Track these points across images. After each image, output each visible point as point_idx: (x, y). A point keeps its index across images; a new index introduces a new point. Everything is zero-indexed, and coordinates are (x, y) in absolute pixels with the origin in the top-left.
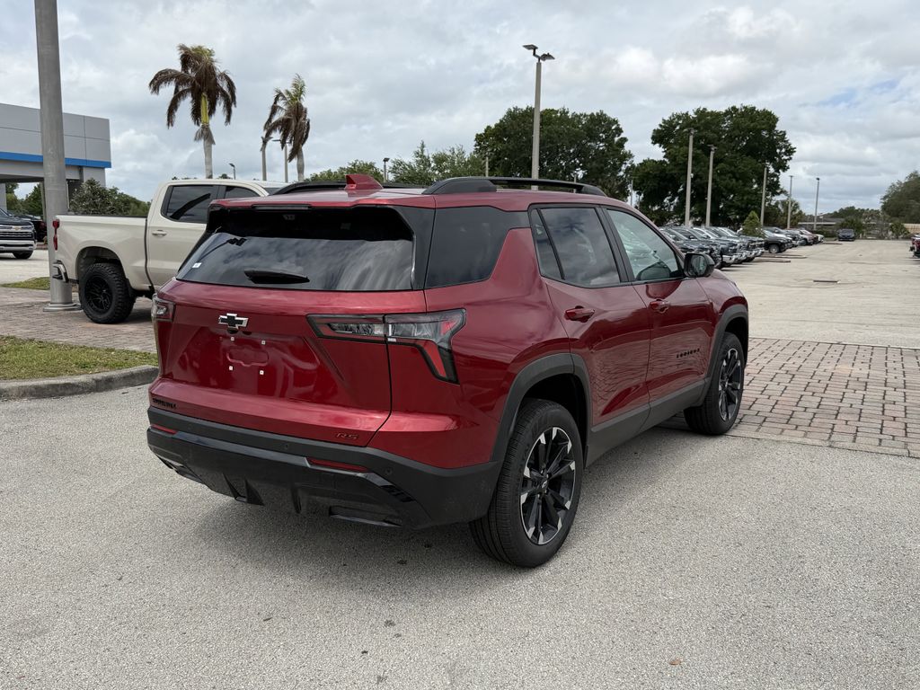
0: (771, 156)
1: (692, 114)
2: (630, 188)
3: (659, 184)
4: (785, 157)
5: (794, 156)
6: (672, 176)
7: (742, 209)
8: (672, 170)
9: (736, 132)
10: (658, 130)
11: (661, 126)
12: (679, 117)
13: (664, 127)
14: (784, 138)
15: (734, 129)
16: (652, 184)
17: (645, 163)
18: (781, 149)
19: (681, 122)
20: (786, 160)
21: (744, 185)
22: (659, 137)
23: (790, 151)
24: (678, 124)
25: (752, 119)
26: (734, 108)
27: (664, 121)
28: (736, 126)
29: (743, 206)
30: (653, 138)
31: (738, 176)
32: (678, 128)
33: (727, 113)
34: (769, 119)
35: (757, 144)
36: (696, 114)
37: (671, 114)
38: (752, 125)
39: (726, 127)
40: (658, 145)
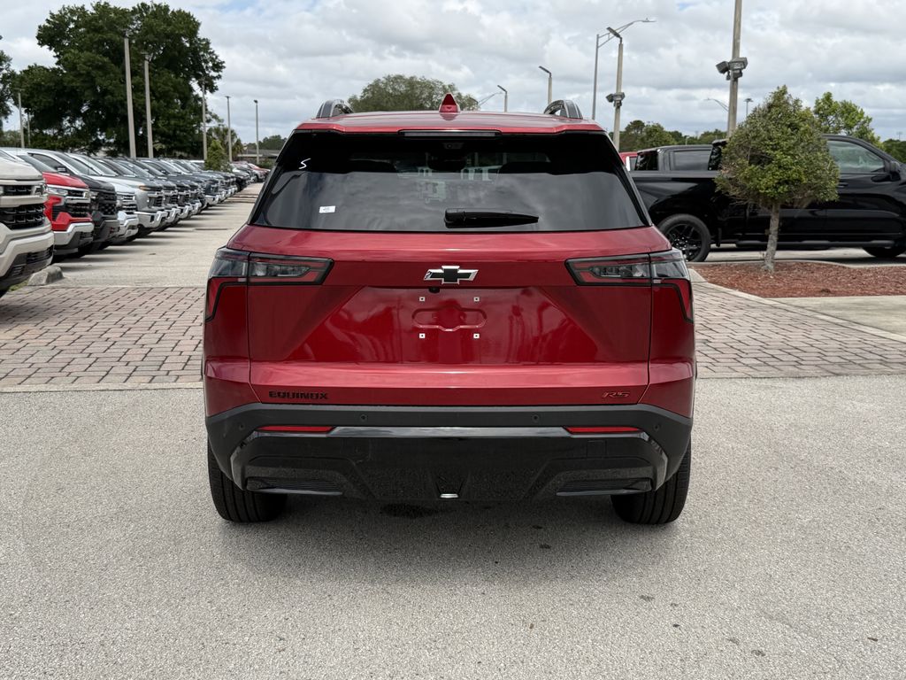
0: (197, 70)
1: (90, 9)
2: (10, 103)
3: (54, 99)
4: (213, 74)
5: (223, 73)
6: (73, 90)
7: (169, 136)
8: (73, 81)
9: (150, 37)
10: (45, 27)
11: (47, 20)
12: (72, 12)
13: (54, 24)
14: (208, 48)
15: (147, 33)
16: (45, 100)
17: (31, 71)
18: (206, 62)
19: (75, 18)
20: (214, 78)
21: (167, 106)
22: (48, 36)
23: (218, 66)
24: (73, 21)
25: (168, 21)
26: (143, 5)
27: (53, 16)
28: (148, 29)
29: (171, 132)
30: (38, 37)
31: (157, 94)
32: (72, 26)
33: (134, 11)
34: (187, 24)
35: (177, 53)
36: (95, 9)
37: (60, 8)
38: (169, 29)
39: (136, 29)
40: (46, 47)
